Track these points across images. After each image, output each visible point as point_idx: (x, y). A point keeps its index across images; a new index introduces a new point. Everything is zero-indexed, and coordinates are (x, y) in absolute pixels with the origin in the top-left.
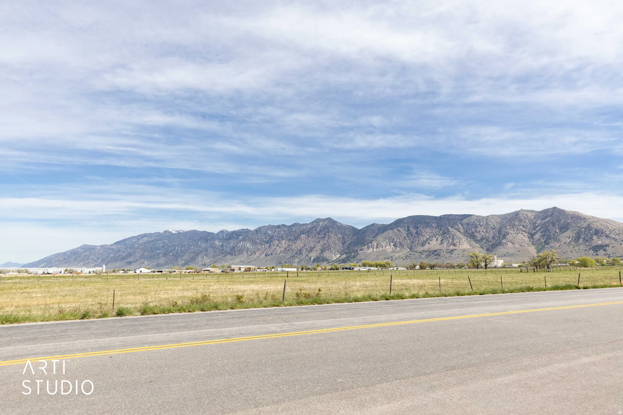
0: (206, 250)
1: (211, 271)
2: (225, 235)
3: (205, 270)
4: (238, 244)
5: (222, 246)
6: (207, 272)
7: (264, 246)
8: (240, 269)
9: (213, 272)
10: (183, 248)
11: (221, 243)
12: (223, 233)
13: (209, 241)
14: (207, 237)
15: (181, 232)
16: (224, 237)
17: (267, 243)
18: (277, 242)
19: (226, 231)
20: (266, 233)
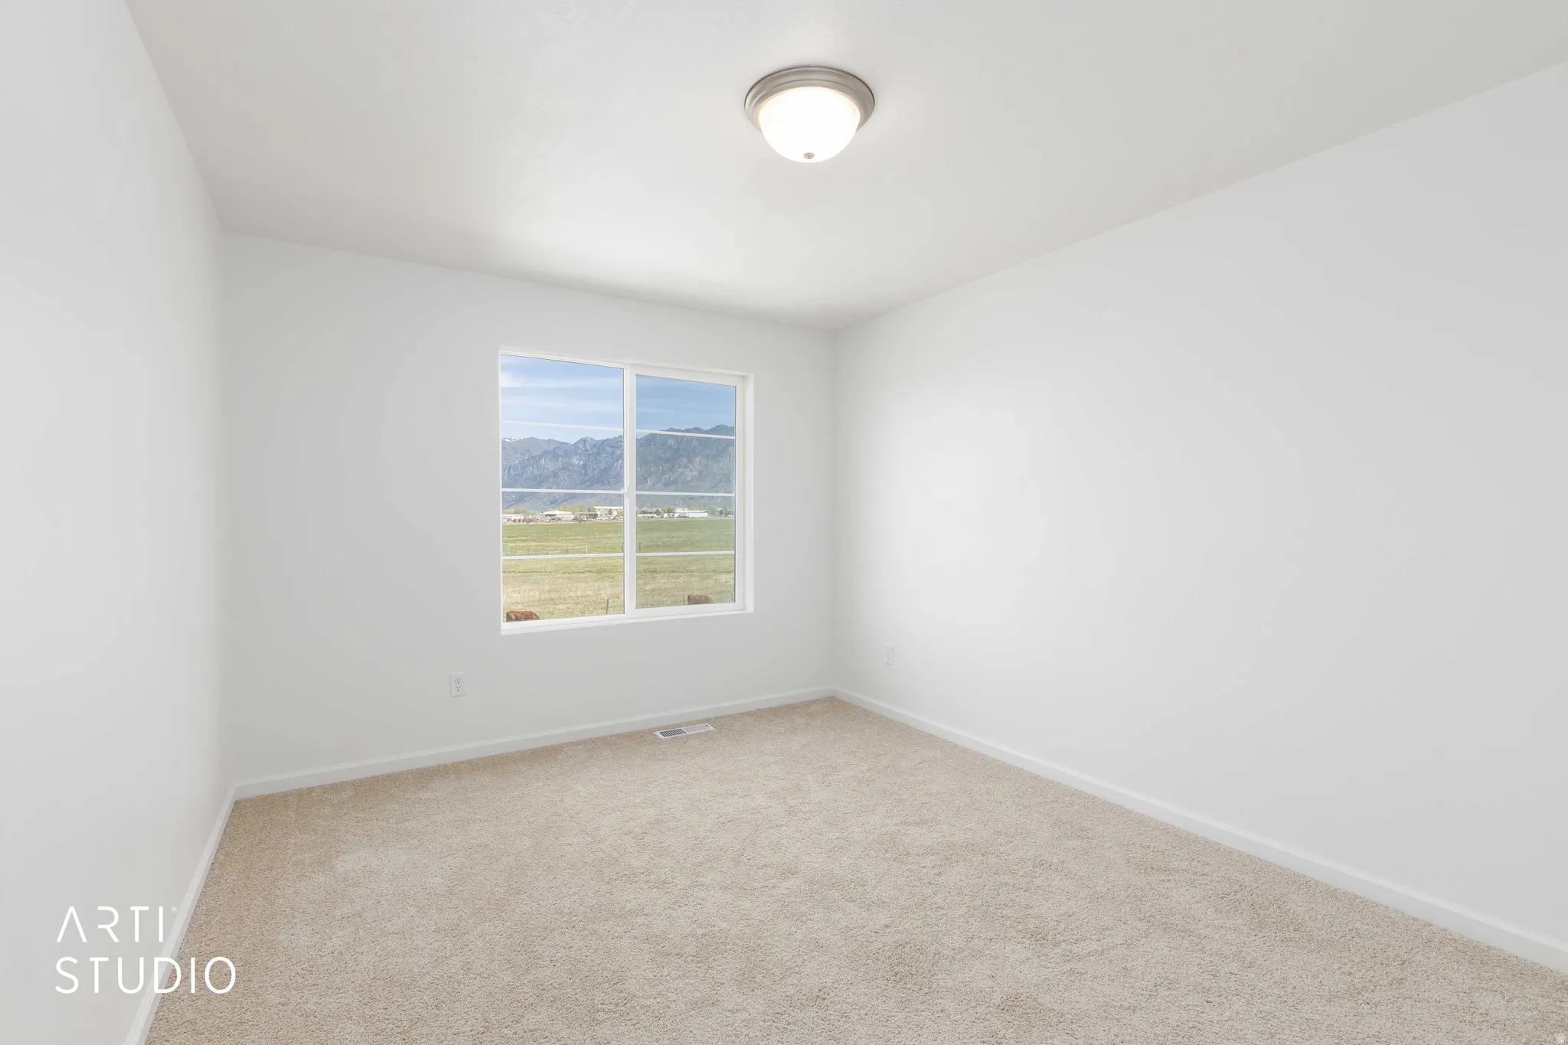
0: (555, 475)
1: (557, 516)
2: (589, 448)
3: (547, 515)
4: (613, 464)
5: (585, 467)
6: (550, 518)
7: (661, 468)
8: (610, 512)
9: (559, 519)
10: (512, 472)
11: (582, 463)
12: (585, 444)
13: (560, 459)
14: (557, 450)
15: (507, 440)
16: (586, 450)
17: (667, 461)
18: (685, 460)
19: (592, 439)
20: (664, 444)
